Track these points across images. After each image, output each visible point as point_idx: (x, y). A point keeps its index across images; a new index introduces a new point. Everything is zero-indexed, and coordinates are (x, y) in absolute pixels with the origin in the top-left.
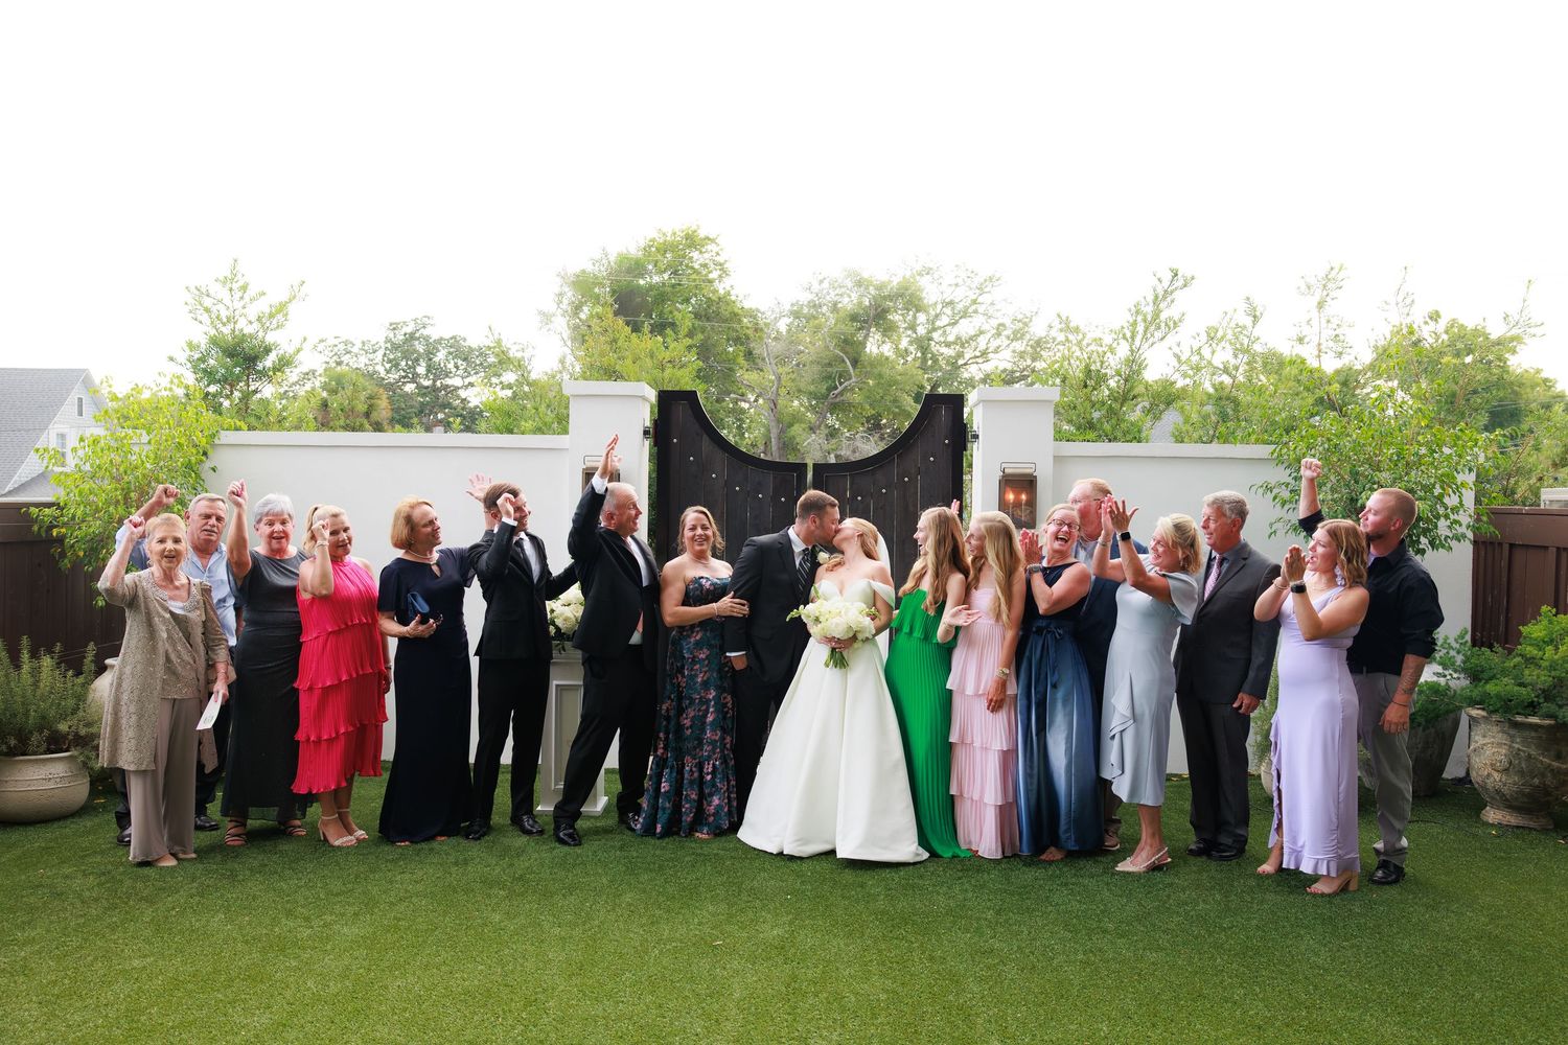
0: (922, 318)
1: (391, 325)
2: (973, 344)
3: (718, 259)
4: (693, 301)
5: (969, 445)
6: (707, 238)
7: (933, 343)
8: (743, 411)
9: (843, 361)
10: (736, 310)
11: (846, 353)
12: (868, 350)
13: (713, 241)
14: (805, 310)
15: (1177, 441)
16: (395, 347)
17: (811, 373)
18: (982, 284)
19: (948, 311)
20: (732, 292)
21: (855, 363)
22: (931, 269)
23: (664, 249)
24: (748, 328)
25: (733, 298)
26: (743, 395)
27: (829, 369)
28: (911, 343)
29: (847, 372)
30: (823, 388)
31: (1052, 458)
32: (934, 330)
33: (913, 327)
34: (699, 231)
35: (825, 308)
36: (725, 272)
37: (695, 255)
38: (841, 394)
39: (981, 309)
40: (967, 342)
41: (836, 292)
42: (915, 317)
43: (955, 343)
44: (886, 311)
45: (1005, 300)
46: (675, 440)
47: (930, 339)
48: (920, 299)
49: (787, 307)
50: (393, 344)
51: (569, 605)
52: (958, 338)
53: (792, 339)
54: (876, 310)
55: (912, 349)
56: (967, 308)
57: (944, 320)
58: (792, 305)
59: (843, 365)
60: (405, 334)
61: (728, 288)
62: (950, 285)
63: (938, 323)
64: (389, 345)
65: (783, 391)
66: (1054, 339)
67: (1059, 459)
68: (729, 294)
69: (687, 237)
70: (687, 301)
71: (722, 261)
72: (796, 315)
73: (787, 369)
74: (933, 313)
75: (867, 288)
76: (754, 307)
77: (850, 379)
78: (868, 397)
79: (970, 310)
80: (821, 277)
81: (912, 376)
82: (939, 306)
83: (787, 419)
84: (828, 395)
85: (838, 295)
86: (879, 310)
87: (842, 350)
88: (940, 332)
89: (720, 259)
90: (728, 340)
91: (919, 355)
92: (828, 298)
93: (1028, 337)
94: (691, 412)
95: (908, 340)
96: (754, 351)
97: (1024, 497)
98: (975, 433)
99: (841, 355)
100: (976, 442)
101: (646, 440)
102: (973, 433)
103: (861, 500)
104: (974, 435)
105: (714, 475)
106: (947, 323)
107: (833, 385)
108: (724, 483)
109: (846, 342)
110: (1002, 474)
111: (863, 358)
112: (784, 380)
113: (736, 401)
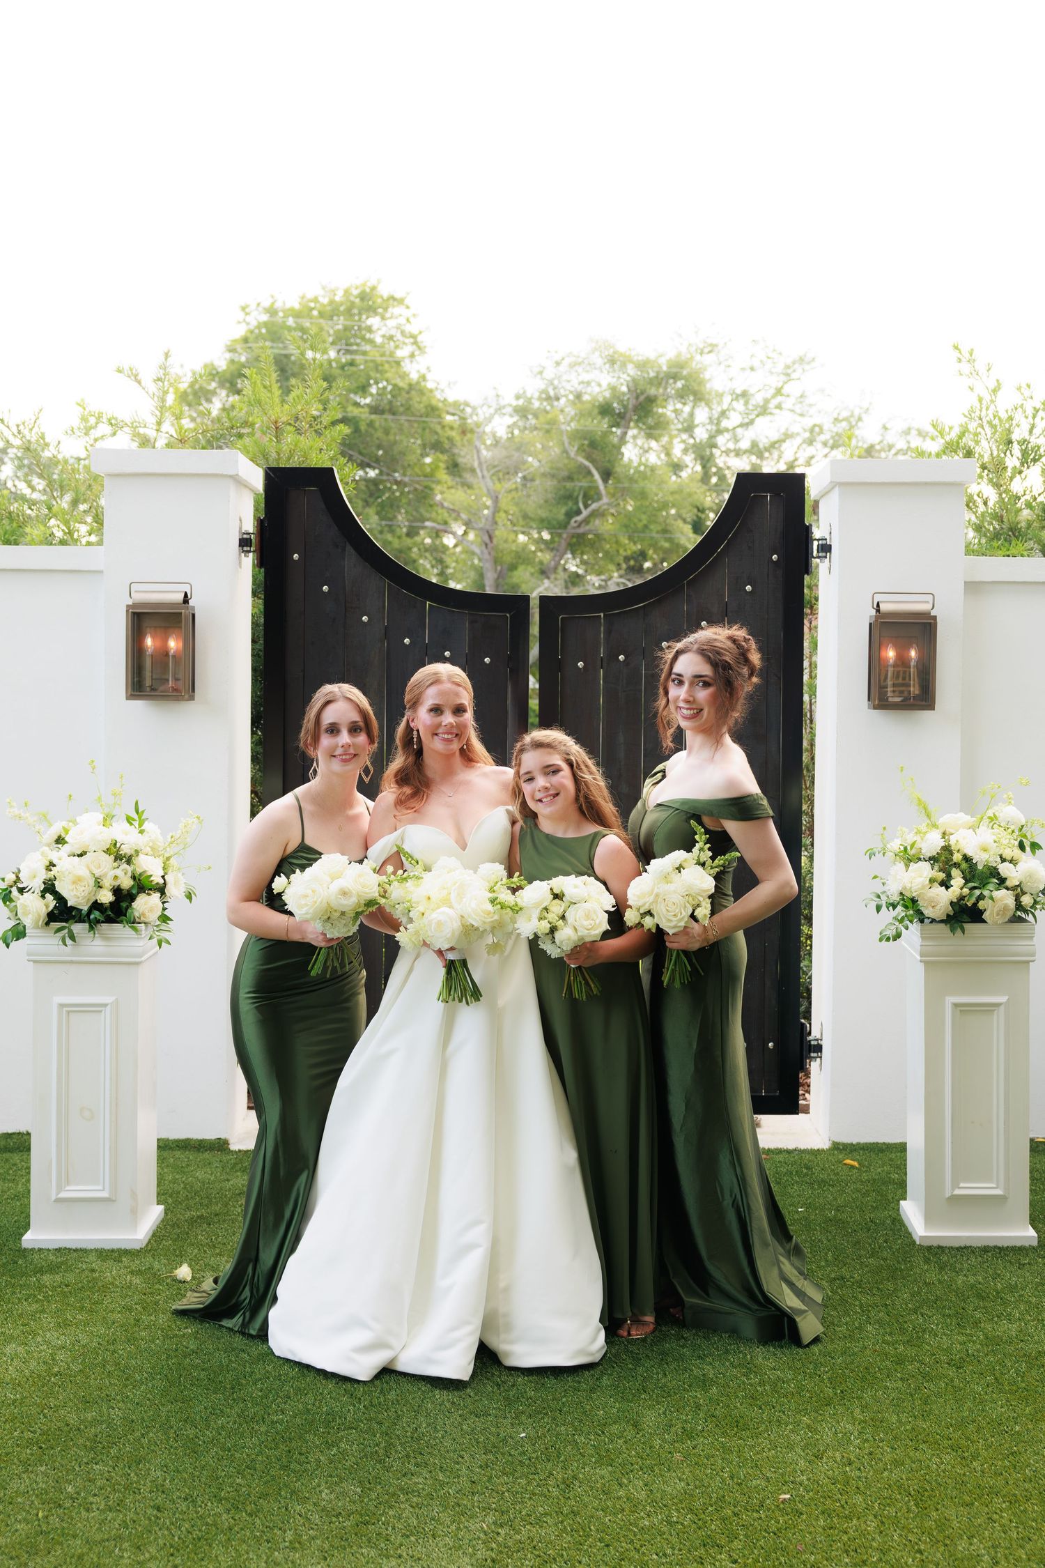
0: (701, 415)
2: (776, 454)
3: (409, 328)
4: (373, 390)
6: (393, 298)
7: (717, 452)
9: (589, 473)
10: (434, 402)
11: (593, 461)
12: (626, 459)
13: (400, 301)
14: (536, 404)
17: (544, 488)
18: (788, 367)
19: (740, 406)
20: (429, 376)
21: (607, 475)
22: (716, 345)
23: (330, 313)
24: (452, 428)
25: (430, 385)
26: (446, 523)
27: (569, 485)
28: (685, 451)
29: (596, 488)
30: (560, 512)
31: (963, 585)
32: (720, 432)
33: (689, 428)
34: (379, 288)
35: (563, 401)
36: (419, 348)
37: (374, 321)
38: (586, 521)
39: (788, 404)
40: (767, 450)
41: (581, 379)
42: (692, 415)
44: (651, 400)
45: (822, 391)
46: (296, 556)
47: (715, 446)
48: (702, 383)
49: (509, 399)
51: (82, 854)
52: (754, 444)
53: (516, 446)
54: (637, 398)
55: (689, 459)
56: (767, 401)
57: (733, 420)
58: (518, 397)
59: (589, 478)
61: (423, 371)
62: (743, 369)
63: (725, 423)
65: (501, 517)
66: (890, 447)
67: (973, 588)
68: (424, 378)
69: (363, 297)
70: (363, 389)
71: (415, 332)
72: (522, 412)
73: (509, 485)
74: (719, 409)
75: (624, 365)
76: (462, 399)
77: (599, 499)
78: (626, 526)
79: (772, 405)
80: (557, 357)
81: (690, 495)
82: (727, 400)
83: (508, 559)
84: (568, 523)
85: (582, 382)
86: (642, 398)
87: (588, 458)
88: (727, 436)
89: (411, 328)
90: (424, 446)
91: (699, 468)
92: (568, 387)
94: (323, 506)
95: (682, 446)
96: (460, 460)
97: (913, 653)
98: (824, 542)
99: (587, 463)
100: (826, 557)
101: (245, 556)
102: (820, 542)
103: (624, 661)
104: (822, 545)
105: (365, 618)
106: (738, 423)
107: (575, 508)
108: (383, 631)
109: (593, 444)
110: (873, 612)
111: (618, 469)
112: (504, 502)
113: (437, 534)
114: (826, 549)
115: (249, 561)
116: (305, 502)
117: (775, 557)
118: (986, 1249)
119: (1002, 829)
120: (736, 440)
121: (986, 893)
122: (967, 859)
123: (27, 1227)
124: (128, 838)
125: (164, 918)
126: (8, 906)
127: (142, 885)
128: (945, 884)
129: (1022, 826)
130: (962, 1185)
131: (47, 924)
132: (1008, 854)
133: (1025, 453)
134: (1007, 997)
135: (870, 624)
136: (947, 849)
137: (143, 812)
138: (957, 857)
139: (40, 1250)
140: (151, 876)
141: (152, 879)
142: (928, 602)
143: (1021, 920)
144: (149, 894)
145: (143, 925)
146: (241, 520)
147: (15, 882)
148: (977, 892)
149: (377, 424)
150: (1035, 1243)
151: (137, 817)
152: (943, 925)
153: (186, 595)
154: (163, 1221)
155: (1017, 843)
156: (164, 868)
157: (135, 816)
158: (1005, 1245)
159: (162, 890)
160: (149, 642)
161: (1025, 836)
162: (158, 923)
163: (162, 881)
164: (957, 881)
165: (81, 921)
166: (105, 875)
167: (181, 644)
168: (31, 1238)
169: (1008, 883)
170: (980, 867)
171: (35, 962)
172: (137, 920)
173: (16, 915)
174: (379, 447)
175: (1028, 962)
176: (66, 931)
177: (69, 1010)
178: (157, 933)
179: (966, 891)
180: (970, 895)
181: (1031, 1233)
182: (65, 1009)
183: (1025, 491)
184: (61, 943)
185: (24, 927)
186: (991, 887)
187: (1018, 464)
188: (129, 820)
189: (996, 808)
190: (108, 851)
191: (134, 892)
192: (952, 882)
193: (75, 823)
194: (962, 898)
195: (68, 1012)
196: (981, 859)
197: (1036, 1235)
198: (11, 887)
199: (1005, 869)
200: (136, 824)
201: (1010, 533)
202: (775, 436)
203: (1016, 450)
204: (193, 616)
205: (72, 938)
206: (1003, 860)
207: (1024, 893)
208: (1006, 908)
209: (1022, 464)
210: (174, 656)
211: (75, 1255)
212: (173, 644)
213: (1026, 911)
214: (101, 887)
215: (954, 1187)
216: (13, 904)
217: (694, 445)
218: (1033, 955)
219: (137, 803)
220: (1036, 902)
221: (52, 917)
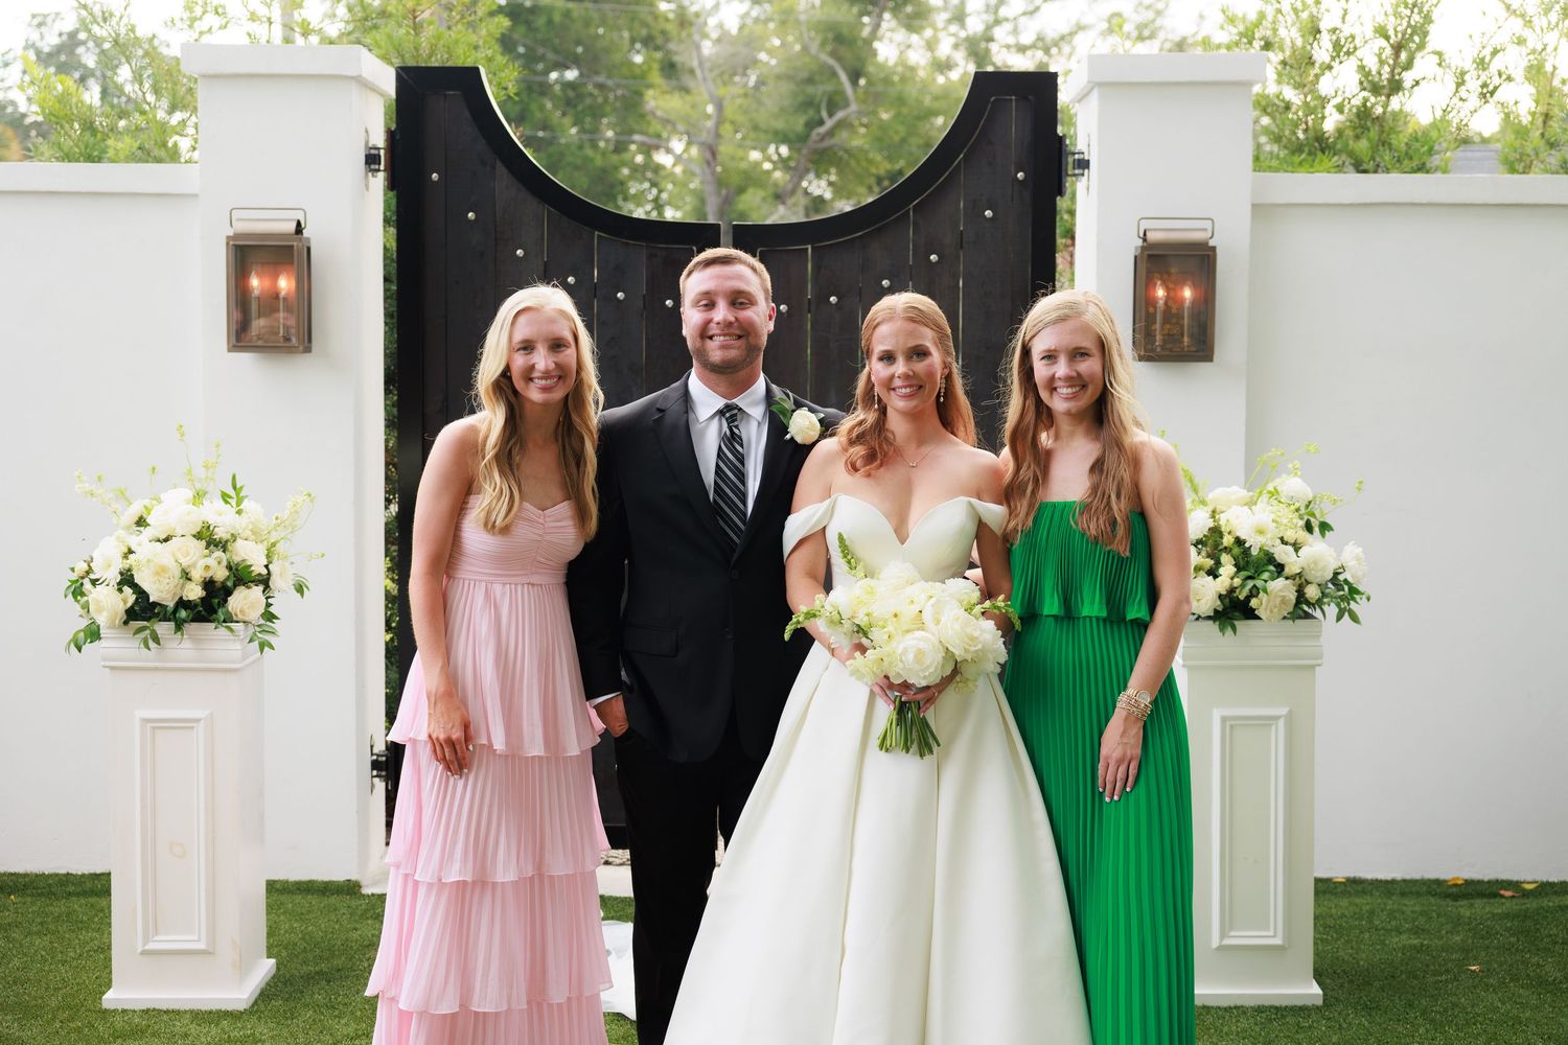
1: (34, 16)
2: (1066, 49)
5: (1068, 183)
7: (994, 47)
8: (658, 168)
9: (834, 74)
11: (839, 59)
12: (881, 58)
15: (1512, 170)
16: (45, 59)
17: (776, 93)
21: (855, 76)
24: (667, 19)
26: (659, 136)
27: (810, 90)
28: (956, 46)
29: (841, 93)
30: (799, 123)
31: (1249, 208)
32: (997, 22)
33: (959, 18)
38: (831, 133)
40: (1056, 44)
43: (1033, 46)
46: (435, 176)
47: (990, 39)
50: (38, 53)
51: (166, 540)
52: (1040, 38)
53: (748, 41)
55: (959, 56)
59: (834, 81)
60: (60, 35)
63: (1003, 12)
64: (32, 56)
65: (727, 129)
66: (1206, 41)
67: (1260, 210)
73: (734, 89)
77: (847, 105)
78: (879, 140)
83: (735, 180)
84: (808, 136)
87: (834, 54)
88: (1008, 27)
90: (633, 41)
93: (1161, 35)
94: (467, 114)
95: (952, 40)
96: (677, 59)
97: (1187, 293)
98: (1081, 156)
99: (831, 62)
100: (1083, 175)
101: (373, 176)
102: (1076, 156)
103: (837, 304)
104: (1079, 160)
105: (519, 252)
106: (1021, 12)
107: (817, 117)
108: (542, 268)
109: (839, 39)
110: (1140, 242)
111: (871, 69)
112: (729, 111)
113: (648, 150)
114: (1084, 164)
115: (379, 181)
116: (447, 110)
117: (1020, 175)
118: (1260, 1010)
119: (1284, 506)
120: (1015, 31)
121: (1259, 583)
122: (1239, 542)
123: (109, 986)
124: (223, 520)
125: (270, 616)
126: (78, 601)
127: (241, 576)
128: (1213, 573)
129: (1310, 502)
130: (1232, 934)
131: (126, 623)
132: (1290, 536)
133: (1337, 46)
134: (1287, 709)
135: (1136, 257)
136: (1216, 532)
137: (241, 488)
138: (1227, 541)
139: (124, 1011)
140: (251, 566)
141: (252, 568)
142: (1206, 230)
143: (1307, 616)
144: (249, 588)
145: (241, 624)
146: (367, 132)
147: (88, 573)
148: (1250, 584)
149: (575, 14)
150: (1320, 1002)
151: (234, 494)
152: (1211, 622)
153: (299, 223)
154: (274, 976)
155: (1302, 523)
156: (268, 556)
157: (232, 493)
158: (1284, 1005)
159: (265, 581)
160: (254, 282)
161: (1313, 515)
162: (262, 622)
163: (265, 572)
164: (1227, 568)
165: (166, 619)
166: (194, 565)
167: (293, 284)
168: (112, 998)
169: (1287, 571)
170: (1254, 552)
171: (113, 668)
172: (235, 618)
173: (88, 611)
174: (578, 43)
175: (1313, 667)
176: (148, 632)
177: (156, 726)
178: (260, 635)
179: (1237, 581)
180: (1243, 586)
181: (1316, 990)
182: (149, 725)
183: (1336, 92)
184: (142, 646)
185: (98, 627)
186: (1266, 575)
187: (1327, 60)
188: (225, 497)
189: (1278, 480)
190: (198, 536)
191: (230, 584)
192: (1221, 571)
193: (159, 501)
194: (1232, 590)
195: (154, 728)
196: (1255, 543)
197: (1321, 992)
198: (83, 578)
199: (1283, 554)
200: (233, 502)
201: (1317, 144)
202: (1065, 29)
203: (1326, 40)
204: (309, 249)
205: (156, 640)
206: (1283, 542)
207: (1308, 583)
208: (1284, 601)
209: (1333, 59)
210: (285, 299)
211: (165, 1017)
212: (285, 284)
213: (1308, 604)
214: (190, 580)
215: (1223, 936)
216: (86, 598)
217: (967, 39)
218: (1320, 657)
219: (234, 477)
220: (1324, 595)
221: (131, 614)
